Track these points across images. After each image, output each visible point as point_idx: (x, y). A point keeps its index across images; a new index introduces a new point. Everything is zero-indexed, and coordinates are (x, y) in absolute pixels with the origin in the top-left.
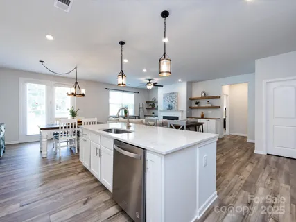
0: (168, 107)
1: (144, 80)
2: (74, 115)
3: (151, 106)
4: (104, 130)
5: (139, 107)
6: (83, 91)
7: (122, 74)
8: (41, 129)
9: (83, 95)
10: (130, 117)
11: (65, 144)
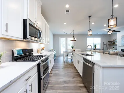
1: (106, 30)
2: (73, 48)
3: (112, 44)
4: (81, 54)
5: (103, 44)
6: (76, 39)
7: (90, 30)
8: (64, 52)
9: (76, 40)
10: (98, 49)
11: (70, 58)
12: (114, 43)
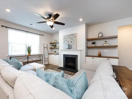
5: (44, 47)
12: (55, 46)
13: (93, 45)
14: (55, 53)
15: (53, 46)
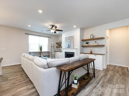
0: (67, 46)
12: (60, 45)
13: (87, 45)
14: (60, 51)
15: (58, 45)
